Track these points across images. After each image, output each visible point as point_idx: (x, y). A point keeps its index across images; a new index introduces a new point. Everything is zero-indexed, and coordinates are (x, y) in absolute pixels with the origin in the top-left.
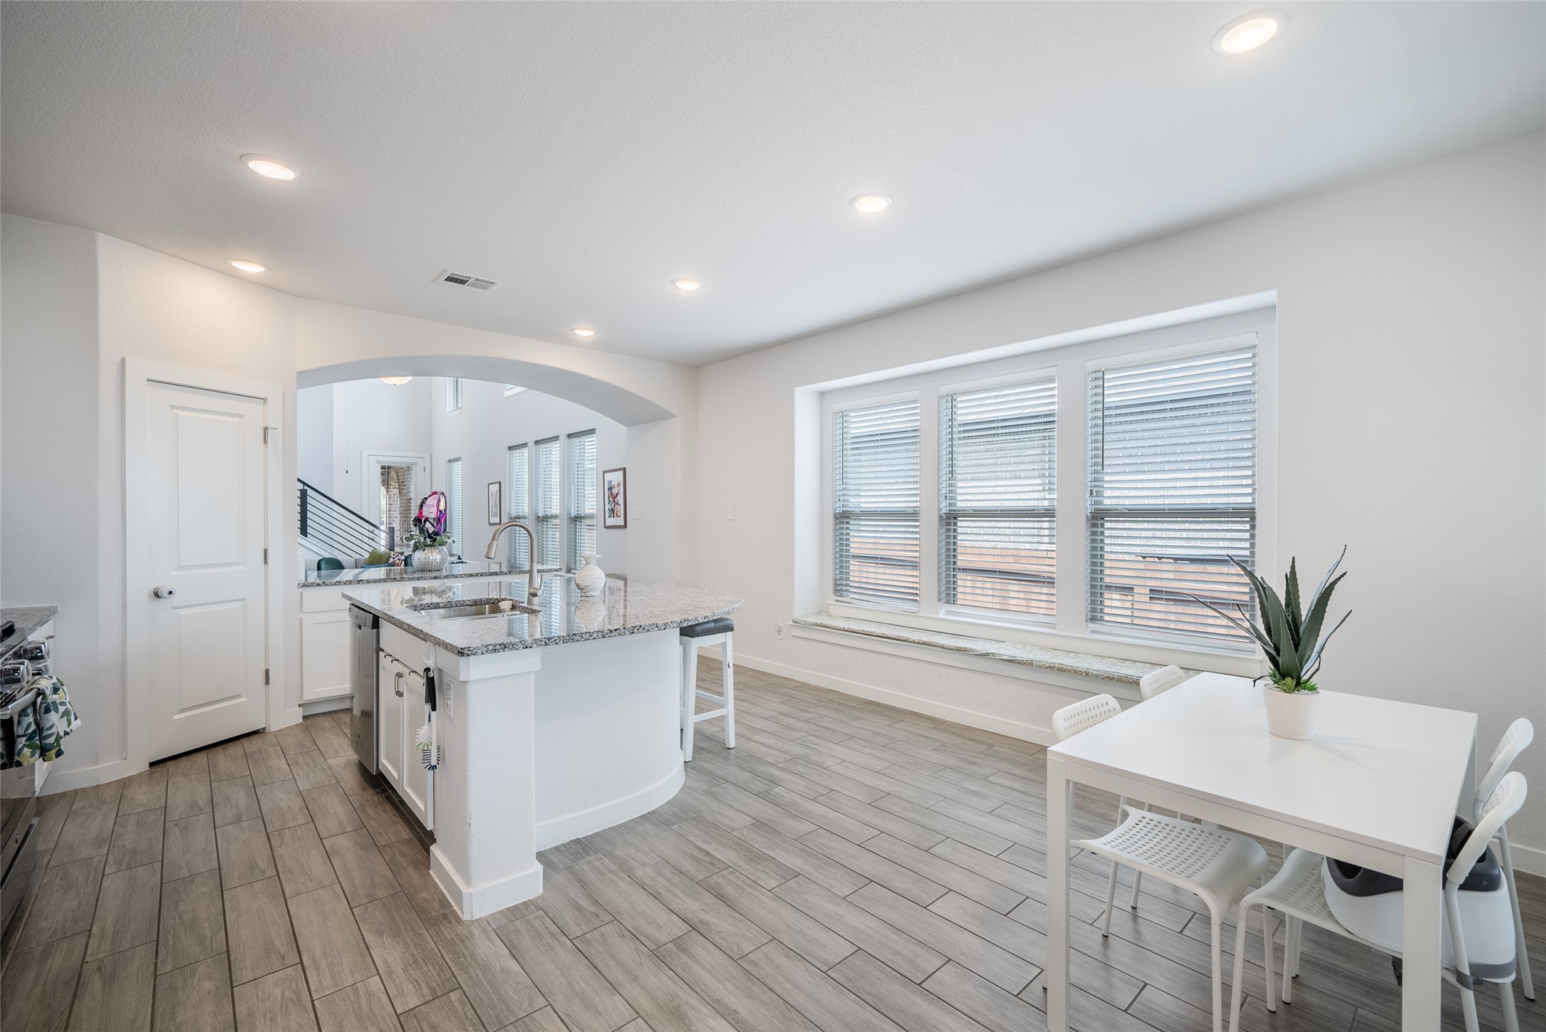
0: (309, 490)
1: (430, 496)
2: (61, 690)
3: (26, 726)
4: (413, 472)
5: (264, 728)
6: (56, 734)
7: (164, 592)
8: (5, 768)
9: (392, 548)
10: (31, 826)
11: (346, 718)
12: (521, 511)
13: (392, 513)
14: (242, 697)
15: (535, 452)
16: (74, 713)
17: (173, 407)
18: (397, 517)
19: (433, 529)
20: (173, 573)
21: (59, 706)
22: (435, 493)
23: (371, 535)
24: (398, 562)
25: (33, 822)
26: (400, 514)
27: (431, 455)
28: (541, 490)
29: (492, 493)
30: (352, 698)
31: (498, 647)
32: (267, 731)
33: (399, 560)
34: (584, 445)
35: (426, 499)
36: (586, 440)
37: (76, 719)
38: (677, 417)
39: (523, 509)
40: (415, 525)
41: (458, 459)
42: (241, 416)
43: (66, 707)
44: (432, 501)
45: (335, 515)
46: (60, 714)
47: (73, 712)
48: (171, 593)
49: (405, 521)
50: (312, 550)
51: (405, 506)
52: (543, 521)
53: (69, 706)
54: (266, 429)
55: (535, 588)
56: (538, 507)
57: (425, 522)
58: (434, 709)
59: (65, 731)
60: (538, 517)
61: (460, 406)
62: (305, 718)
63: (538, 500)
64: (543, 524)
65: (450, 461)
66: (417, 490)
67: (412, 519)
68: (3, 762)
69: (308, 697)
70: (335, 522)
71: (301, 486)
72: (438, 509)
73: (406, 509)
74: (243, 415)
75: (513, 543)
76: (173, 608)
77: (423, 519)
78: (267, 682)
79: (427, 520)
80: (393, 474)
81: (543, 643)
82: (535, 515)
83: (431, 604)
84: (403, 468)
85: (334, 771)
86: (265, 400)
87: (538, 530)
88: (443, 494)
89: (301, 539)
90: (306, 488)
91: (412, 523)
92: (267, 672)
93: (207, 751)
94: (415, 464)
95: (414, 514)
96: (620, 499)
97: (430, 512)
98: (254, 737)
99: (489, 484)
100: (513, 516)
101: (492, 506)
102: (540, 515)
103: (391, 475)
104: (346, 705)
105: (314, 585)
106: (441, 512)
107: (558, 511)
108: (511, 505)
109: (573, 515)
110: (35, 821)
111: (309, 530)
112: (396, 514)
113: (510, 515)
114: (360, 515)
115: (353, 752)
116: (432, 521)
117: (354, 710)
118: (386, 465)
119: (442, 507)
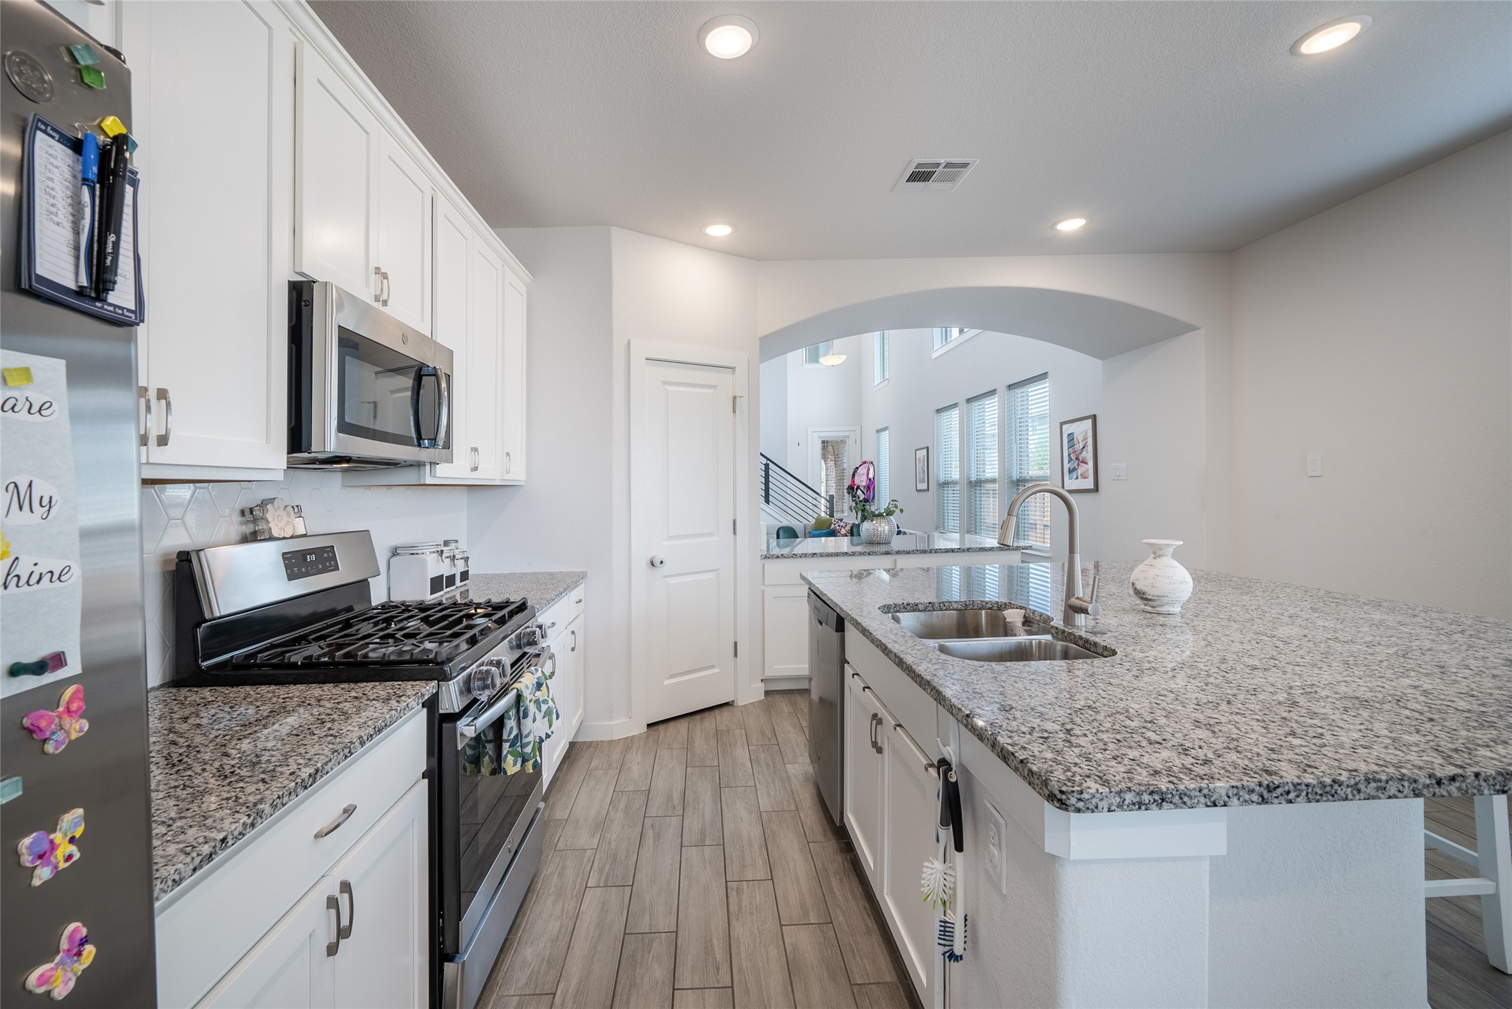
0: (771, 464)
1: (860, 466)
2: (544, 685)
3: (509, 730)
4: (847, 443)
5: (733, 701)
6: (532, 743)
7: (657, 563)
8: (495, 774)
9: (832, 515)
10: (537, 811)
11: (803, 704)
12: (949, 476)
13: (829, 482)
14: (715, 667)
15: (967, 411)
16: (557, 710)
17: (665, 383)
18: (833, 486)
19: (864, 496)
20: (665, 543)
21: (542, 704)
22: (865, 462)
23: (815, 502)
24: (838, 528)
25: (539, 806)
26: (835, 483)
27: (861, 427)
28: (973, 452)
29: (919, 459)
30: (810, 679)
31: (1146, 798)
32: (735, 704)
33: (839, 526)
34: (1027, 395)
35: (857, 468)
36: (1030, 390)
37: (557, 718)
38: (1198, 328)
39: (951, 474)
40: (849, 493)
41: (885, 429)
42: (714, 387)
43: (547, 706)
44: (862, 470)
45: (789, 485)
46: (543, 713)
47: (555, 710)
48: (662, 562)
49: (840, 489)
50: (773, 517)
51: (840, 476)
52: (976, 486)
53: (551, 703)
54: (735, 398)
55: (1078, 598)
56: (970, 471)
57: (857, 490)
58: (959, 847)
59: (546, 733)
60: (971, 482)
61: (887, 377)
62: (767, 693)
63: (970, 464)
64: (976, 489)
65: (878, 431)
66: (850, 460)
67: (846, 487)
68: (493, 767)
69: (769, 673)
70: (789, 491)
71: (765, 461)
72: (868, 477)
73: (840, 479)
74: (717, 386)
75: (941, 510)
76: (665, 577)
77: (855, 487)
78: (736, 655)
79: (858, 487)
80: (830, 448)
81: (1255, 797)
82: (968, 479)
83: (908, 605)
84: (838, 442)
85: (793, 787)
86: (733, 368)
87: (971, 495)
88: (872, 463)
89: (764, 506)
90: (768, 462)
91: (845, 491)
92: (736, 644)
93: (689, 718)
94: (848, 437)
95: (847, 482)
96: (1088, 454)
97: (861, 480)
98: (725, 709)
99: (916, 450)
100: (941, 481)
101: (919, 472)
102: (973, 479)
103: (830, 449)
104: (805, 685)
105: (775, 556)
106: (870, 480)
107: (997, 474)
108: (939, 471)
109: (1014, 479)
110: (542, 805)
111: (771, 499)
112: (833, 483)
113: (939, 480)
114: (806, 483)
115: (808, 760)
116: (862, 489)
117: (812, 692)
118: (826, 439)
119: (871, 476)
